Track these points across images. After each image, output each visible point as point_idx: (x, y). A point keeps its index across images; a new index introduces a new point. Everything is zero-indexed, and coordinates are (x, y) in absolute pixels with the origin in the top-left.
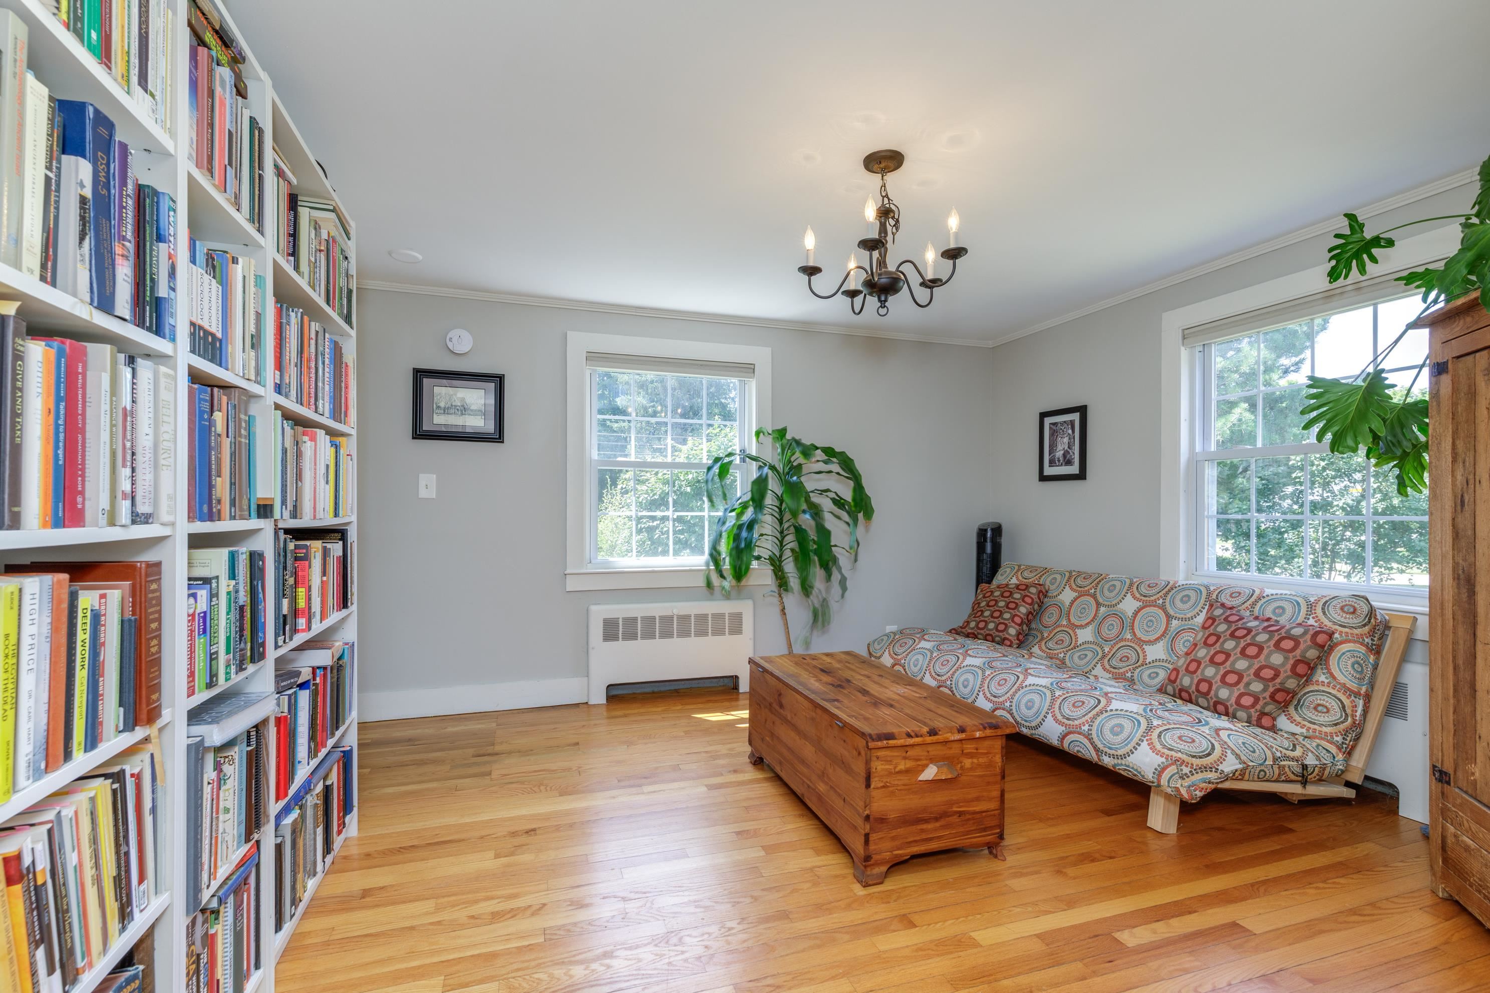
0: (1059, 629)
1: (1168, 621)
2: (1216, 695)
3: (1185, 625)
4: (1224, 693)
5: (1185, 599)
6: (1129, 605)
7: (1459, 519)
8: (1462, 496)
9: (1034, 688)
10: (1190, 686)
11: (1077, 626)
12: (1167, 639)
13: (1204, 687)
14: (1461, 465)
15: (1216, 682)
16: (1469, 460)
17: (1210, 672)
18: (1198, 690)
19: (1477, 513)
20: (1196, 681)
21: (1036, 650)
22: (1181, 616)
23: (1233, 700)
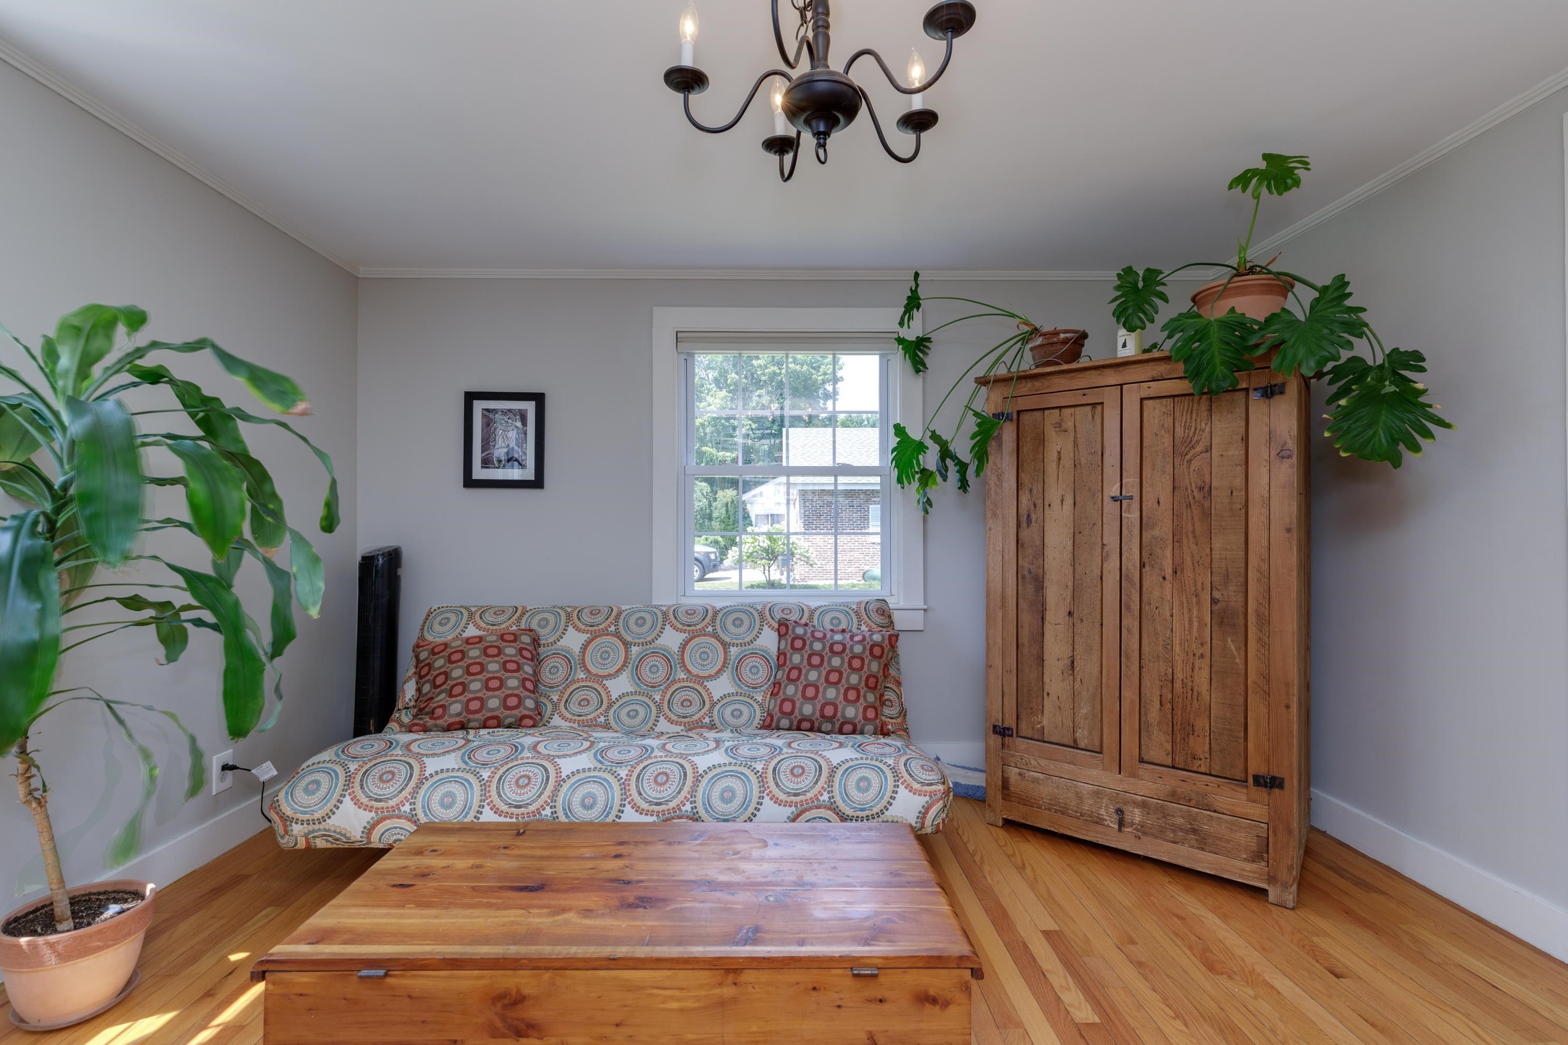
0: (575, 686)
1: (725, 649)
2: (843, 716)
3: (745, 650)
4: (850, 712)
5: (738, 623)
6: (671, 639)
7: (1024, 534)
8: (1029, 515)
9: (582, 775)
10: (813, 713)
11: (604, 677)
12: (730, 669)
13: (829, 711)
14: (1027, 492)
15: (840, 703)
16: (1037, 489)
17: (831, 693)
18: (823, 716)
19: (1046, 528)
20: (818, 707)
21: (556, 721)
22: (739, 641)
23: (860, 716)
